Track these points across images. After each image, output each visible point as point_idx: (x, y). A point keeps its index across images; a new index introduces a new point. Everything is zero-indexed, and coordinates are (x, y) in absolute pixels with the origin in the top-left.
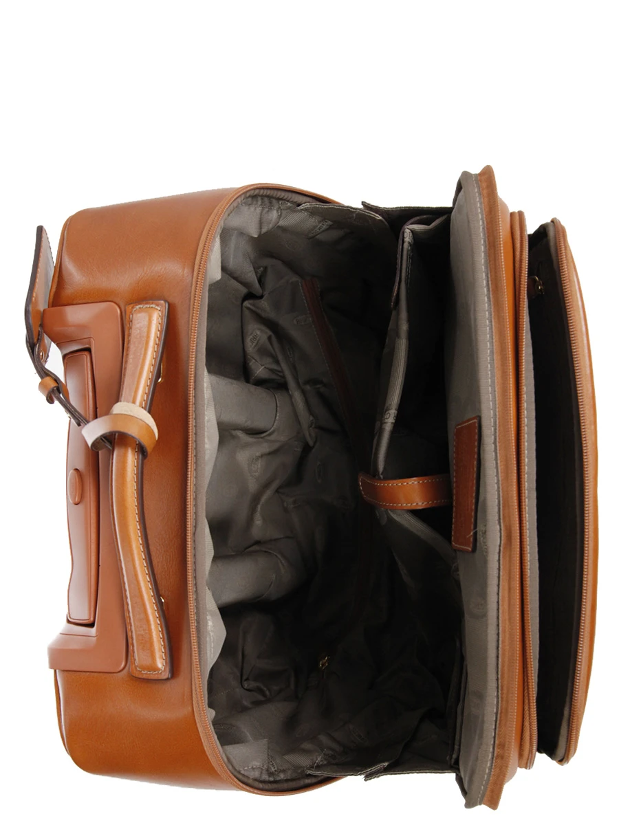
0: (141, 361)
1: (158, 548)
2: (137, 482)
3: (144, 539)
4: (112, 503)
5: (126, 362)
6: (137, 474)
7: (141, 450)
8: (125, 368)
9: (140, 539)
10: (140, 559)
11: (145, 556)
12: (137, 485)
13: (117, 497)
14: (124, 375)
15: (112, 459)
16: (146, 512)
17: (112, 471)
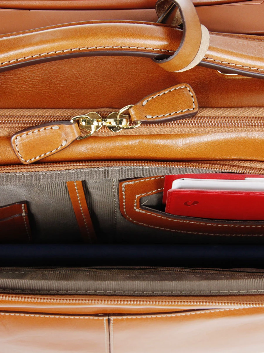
0: (240, 53)
1: (47, 72)
2: (113, 49)
3: (53, 57)
4: (92, 23)
5: (240, 37)
6: (121, 49)
7: (165, 55)
8: (232, 36)
9: (53, 52)
10: (32, 52)
11: (35, 58)
12: (110, 49)
13: (96, 28)
14: (226, 36)
15: (137, 23)
16: (81, 59)
17: (125, 22)
